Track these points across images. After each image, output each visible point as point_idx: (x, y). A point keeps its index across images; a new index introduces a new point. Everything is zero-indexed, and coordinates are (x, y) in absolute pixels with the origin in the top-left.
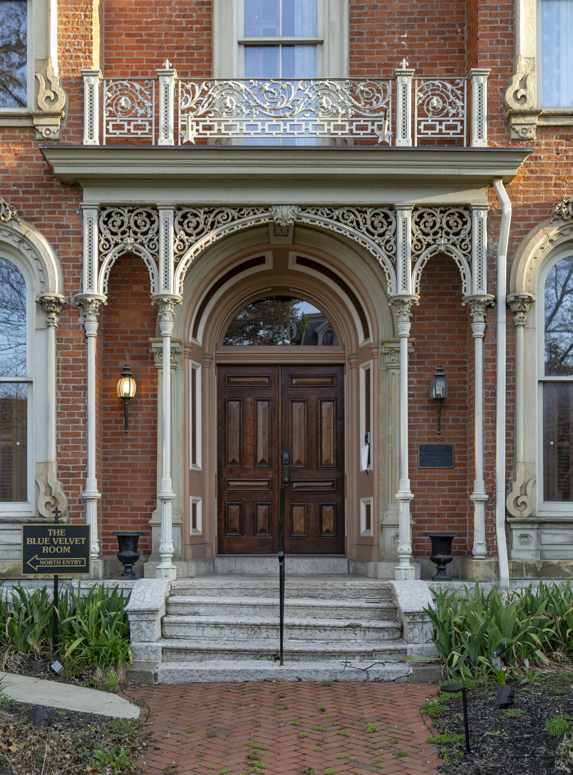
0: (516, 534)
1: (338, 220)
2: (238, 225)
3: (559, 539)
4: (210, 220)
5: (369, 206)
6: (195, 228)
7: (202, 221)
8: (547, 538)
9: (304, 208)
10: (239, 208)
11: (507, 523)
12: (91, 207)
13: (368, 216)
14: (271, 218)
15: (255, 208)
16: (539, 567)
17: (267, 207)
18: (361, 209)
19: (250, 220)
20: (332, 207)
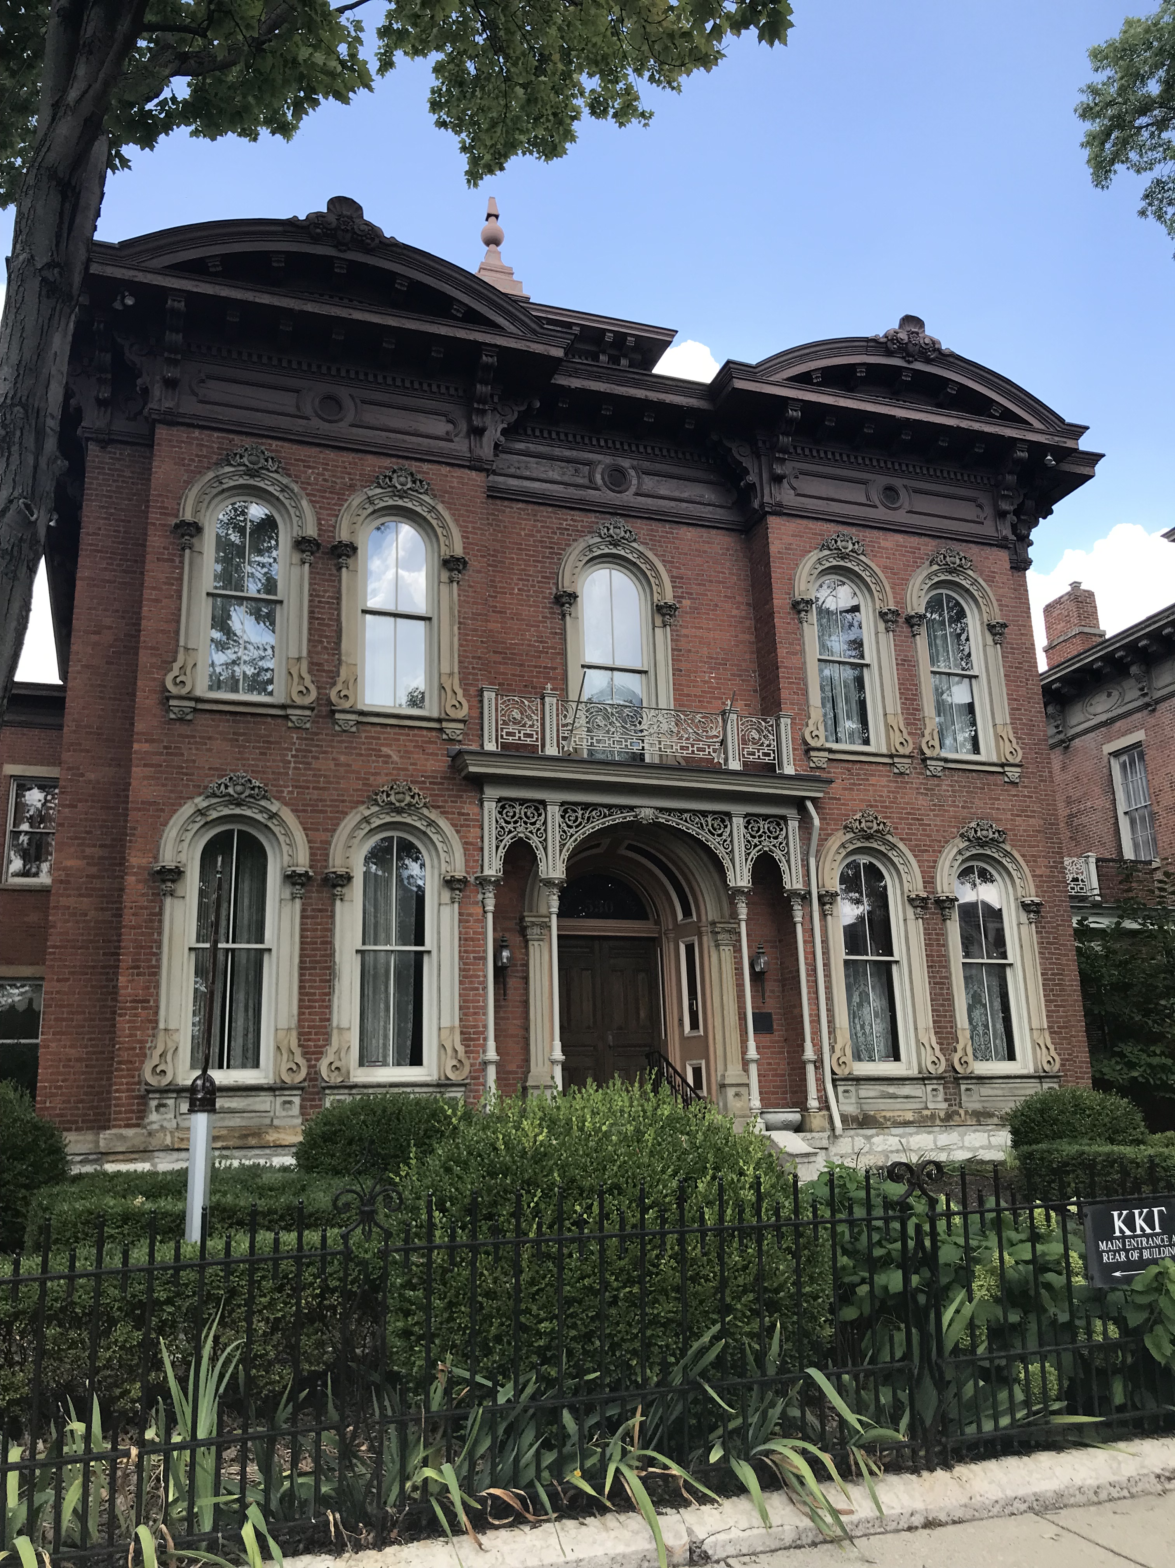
0: (840, 1089)
1: (686, 821)
2: (609, 821)
3: (872, 1094)
4: (587, 815)
5: (710, 812)
6: (575, 822)
7: (580, 816)
8: (863, 1093)
9: (661, 810)
10: (609, 807)
11: (834, 1080)
12: (490, 800)
13: (709, 819)
14: (636, 816)
15: (622, 808)
16: (861, 1117)
17: (631, 808)
18: (704, 814)
19: (618, 818)
20: (682, 811)
